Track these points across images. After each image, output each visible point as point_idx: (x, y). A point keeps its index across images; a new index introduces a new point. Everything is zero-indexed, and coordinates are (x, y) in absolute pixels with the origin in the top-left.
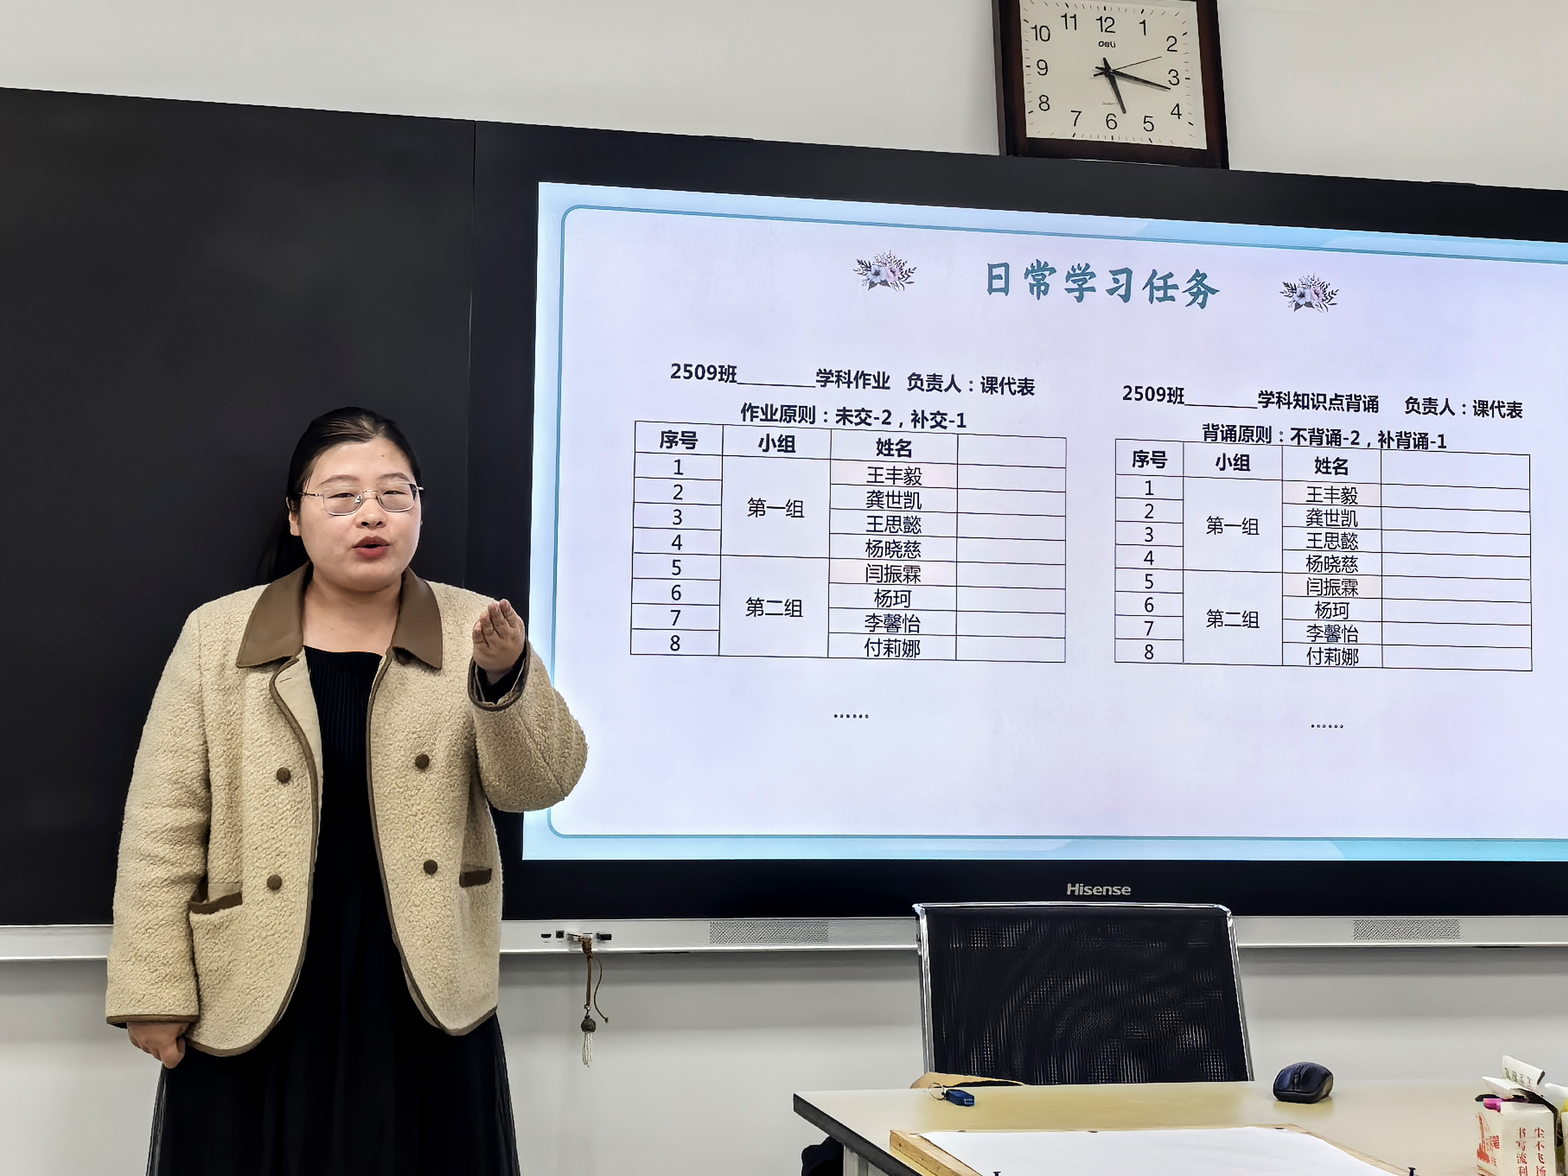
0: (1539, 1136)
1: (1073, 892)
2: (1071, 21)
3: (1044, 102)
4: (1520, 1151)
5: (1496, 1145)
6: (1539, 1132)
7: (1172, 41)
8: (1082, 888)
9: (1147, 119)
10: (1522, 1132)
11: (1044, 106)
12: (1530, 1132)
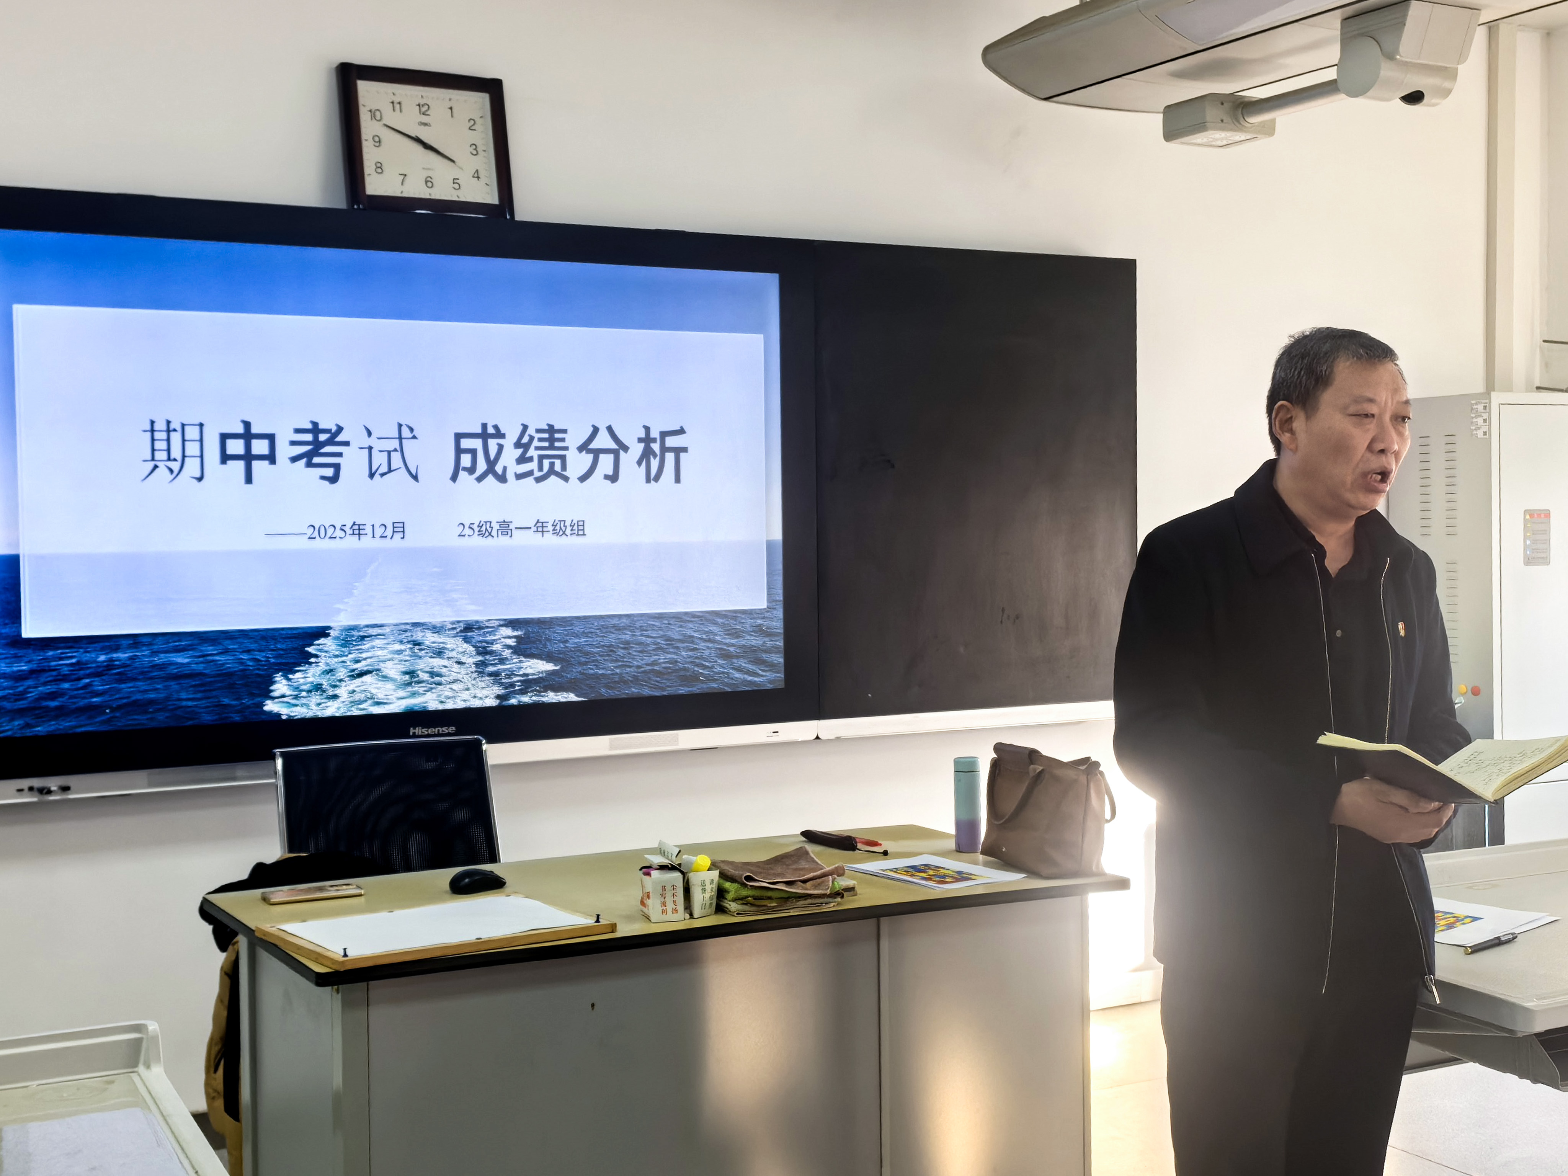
0: (674, 890)
1: (414, 733)
2: (397, 106)
3: (379, 167)
4: (663, 900)
5: (649, 897)
6: (674, 887)
7: (472, 122)
8: (420, 730)
9: (456, 181)
10: (664, 888)
11: (379, 170)
12: (668, 888)
